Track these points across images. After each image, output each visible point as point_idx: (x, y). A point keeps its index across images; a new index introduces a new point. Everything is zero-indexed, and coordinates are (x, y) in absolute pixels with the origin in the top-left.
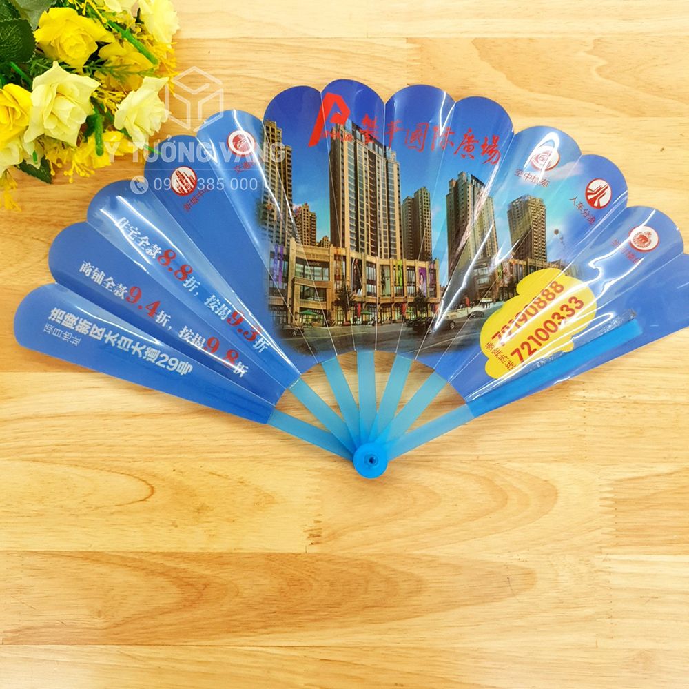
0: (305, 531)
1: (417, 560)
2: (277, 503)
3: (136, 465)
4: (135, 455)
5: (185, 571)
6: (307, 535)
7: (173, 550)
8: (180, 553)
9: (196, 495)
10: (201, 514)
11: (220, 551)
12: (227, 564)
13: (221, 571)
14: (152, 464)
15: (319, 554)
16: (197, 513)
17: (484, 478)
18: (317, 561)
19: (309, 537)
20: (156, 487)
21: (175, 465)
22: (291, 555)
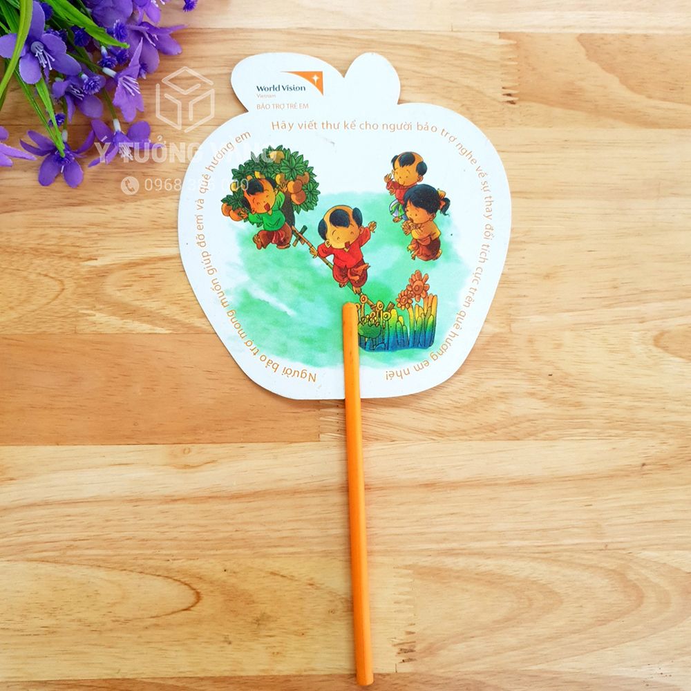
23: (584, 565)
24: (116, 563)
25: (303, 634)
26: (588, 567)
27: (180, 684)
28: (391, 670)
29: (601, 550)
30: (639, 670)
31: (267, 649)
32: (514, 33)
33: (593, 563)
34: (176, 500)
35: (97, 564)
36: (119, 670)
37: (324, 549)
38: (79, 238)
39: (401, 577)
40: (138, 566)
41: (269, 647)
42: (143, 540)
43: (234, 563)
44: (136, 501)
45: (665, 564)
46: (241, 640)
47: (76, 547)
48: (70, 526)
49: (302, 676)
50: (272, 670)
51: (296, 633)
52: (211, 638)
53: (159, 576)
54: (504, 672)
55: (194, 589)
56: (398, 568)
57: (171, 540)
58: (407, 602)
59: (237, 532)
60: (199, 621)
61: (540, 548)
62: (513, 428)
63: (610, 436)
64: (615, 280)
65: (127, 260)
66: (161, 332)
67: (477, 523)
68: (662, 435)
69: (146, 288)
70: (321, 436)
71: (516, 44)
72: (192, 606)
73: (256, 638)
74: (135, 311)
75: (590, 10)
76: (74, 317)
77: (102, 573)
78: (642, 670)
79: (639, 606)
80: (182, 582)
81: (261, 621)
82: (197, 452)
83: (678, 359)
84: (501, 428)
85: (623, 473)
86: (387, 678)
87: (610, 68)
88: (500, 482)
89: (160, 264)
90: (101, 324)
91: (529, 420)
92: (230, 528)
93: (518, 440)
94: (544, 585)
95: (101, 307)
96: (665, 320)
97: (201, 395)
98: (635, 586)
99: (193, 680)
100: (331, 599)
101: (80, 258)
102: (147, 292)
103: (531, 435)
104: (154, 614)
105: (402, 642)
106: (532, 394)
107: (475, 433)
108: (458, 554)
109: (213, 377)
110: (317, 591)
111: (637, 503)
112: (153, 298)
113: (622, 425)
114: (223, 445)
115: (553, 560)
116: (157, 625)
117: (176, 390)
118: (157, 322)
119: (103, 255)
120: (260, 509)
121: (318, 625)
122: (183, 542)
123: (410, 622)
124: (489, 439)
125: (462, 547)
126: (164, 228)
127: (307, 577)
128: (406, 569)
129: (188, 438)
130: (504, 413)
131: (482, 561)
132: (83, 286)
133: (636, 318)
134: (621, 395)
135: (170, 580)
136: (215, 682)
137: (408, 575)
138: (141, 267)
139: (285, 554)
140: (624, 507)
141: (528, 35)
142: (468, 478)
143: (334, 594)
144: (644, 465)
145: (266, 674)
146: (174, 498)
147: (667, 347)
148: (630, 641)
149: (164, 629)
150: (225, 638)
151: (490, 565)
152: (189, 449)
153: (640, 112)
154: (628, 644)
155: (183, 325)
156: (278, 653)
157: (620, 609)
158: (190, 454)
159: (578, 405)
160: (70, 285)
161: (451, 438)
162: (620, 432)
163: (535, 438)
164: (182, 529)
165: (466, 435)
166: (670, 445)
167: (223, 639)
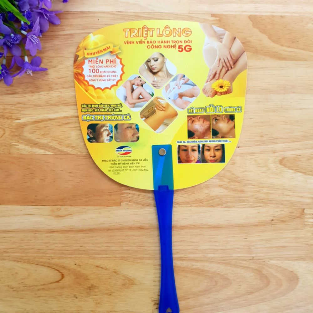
23: (242, 266)
24: (25, 260)
25: (110, 295)
26: (244, 267)
29: (250, 260)
31: (93, 301)
32: (218, 14)
33: (246, 265)
34: (54, 232)
35: (17, 260)
36: (26, 309)
37: (121, 256)
38: (12, 109)
40: (36, 261)
42: (38, 249)
44: (35, 231)
46: (82, 297)
47: (8, 252)
48: (5, 242)
50: (96, 311)
51: (107, 294)
52: (68, 295)
53: (45, 266)
55: (61, 273)
57: (51, 250)
59: (81, 247)
60: (63, 288)
61: (222, 258)
62: (211, 202)
64: (262, 132)
65: (33, 120)
66: (48, 154)
67: (192, 245)
68: (282, 206)
69: (42, 133)
70: (122, 203)
71: (219, 20)
72: (60, 281)
73: (88, 296)
74: (37, 144)
75: (255, 4)
76: (9, 146)
77: (19, 264)
83: (290, 171)
84: (206, 201)
85: (262, 224)
87: (263, 31)
88: (204, 226)
89: (49, 122)
90: (21, 149)
91: (219, 198)
93: (213, 207)
94: (223, 275)
95: (22, 141)
97: (66, 183)
98: (266, 277)
101: (13, 119)
103: (220, 205)
104: (43, 284)
106: (220, 186)
107: (194, 203)
108: (184, 260)
111: (268, 238)
112: (45, 138)
113: (263, 201)
114: (76, 207)
116: (43, 289)
118: (47, 149)
119: (23, 118)
120: (92, 237)
124: (200, 206)
125: (186, 256)
126: (52, 105)
127: (113, 269)
130: (207, 194)
131: (194, 263)
132: (13, 132)
133: (272, 151)
135: (50, 268)
138: (40, 123)
140: (262, 240)
141: (225, 15)
142: (190, 224)
146: (53, 231)
148: (263, 302)
150: (75, 295)
151: (198, 265)
152: (60, 208)
153: (277, 52)
154: (262, 304)
155: (59, 150)
156: (99, 303)
159: (242, 191)
160: (8, 131)
161: (182, 206)
162: (262, 205)
163: (221, 206)
164: (56, 245)
165: (189, 204)
166: (285, 211)
167: (73, 296)
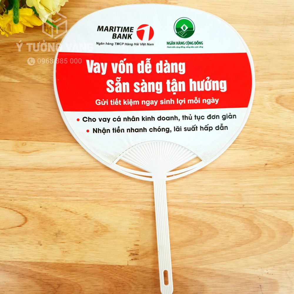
0: (128, 251)
1: (201, 272)
2: (110, 232)
3: (15, 203)
4: (15, 196)
5: (45, 275)
6: (129, 253)
7: (38, 261)
8: (42, 263)
9: (55, 224)
10: (58, 237)
11: (70, 262)
12: (74, 271)
13: (70, 276)
14: (27, 202)
15: (137, 267)
16: (55, 237)
17: (246, 219)
18: (135, 271)
19: (130, 255)
20: (28, 218)
21: (42, 203)
22: (117, 267)
27: (13, 265)
28: (125, 263)
30: (256, 271)
39: (134, 215)
41: (62, 248)
43: (46, 204)
45: (274, 216)
49: (78, 264)
54: (185, 268)
56: (132, 210)
58: (136, 228)
63: (249, 148)
78: (257, 271)
79: (259, 238)
80: (18, 212)
81: (58, 234)
82: (30, 145)
86: (123, 268)
92: (45, 185)
96: (283, 90)
99: (20, 263)
100: (96, 225)
102: (9, 60)
105: (132, 249)
109: (40, 106)
110: (89, 220)
115: (215, 211)
117: (20, 112)
121: (88, 238)
122: (20, 191)
123: (137, 239)
128: (136, 211)
129: (26, 138)
134: (256, 127)
136: (32, 265)
137: (137, 215)
139: (74, 200)
143: (98, 223)
144: (266, 164)
145: (59, 262)
147: (283, 104)
149: (7, 236)
157: (249, 239)
158: (26, 146)
